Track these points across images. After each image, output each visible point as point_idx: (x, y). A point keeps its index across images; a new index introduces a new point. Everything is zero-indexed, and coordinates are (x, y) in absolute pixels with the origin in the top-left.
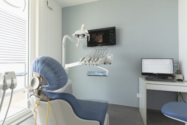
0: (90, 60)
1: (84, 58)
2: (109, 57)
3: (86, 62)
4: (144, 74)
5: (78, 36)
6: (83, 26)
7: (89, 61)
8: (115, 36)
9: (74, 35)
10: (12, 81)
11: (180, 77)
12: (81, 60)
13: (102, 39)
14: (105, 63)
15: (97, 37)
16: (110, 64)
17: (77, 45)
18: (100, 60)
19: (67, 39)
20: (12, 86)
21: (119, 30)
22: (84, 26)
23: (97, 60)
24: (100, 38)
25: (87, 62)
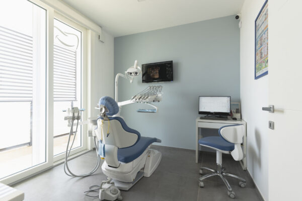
0: (141, 98)
1: (136, 96)
2: (160, 95)
3: (136, 100)
4: (201, 113)
5: (131, 73)
6: (136, 61)
7: (139, 99)
8: (172, 71)
9: (126, 72)
10: (78, 114)
11: (237, 116)
12: (132, 97)
13: (158, 74)
14: (154, 101)
15: (153, 72)
16: (159, 101)
17: (131, 81)
18: (149, 97)
19: (120, 78)
20: (78, 118)
21: (177, 64)
22: (138, 62)
23: (147, 98)
24: (156, 73)
25: (138, 100)
